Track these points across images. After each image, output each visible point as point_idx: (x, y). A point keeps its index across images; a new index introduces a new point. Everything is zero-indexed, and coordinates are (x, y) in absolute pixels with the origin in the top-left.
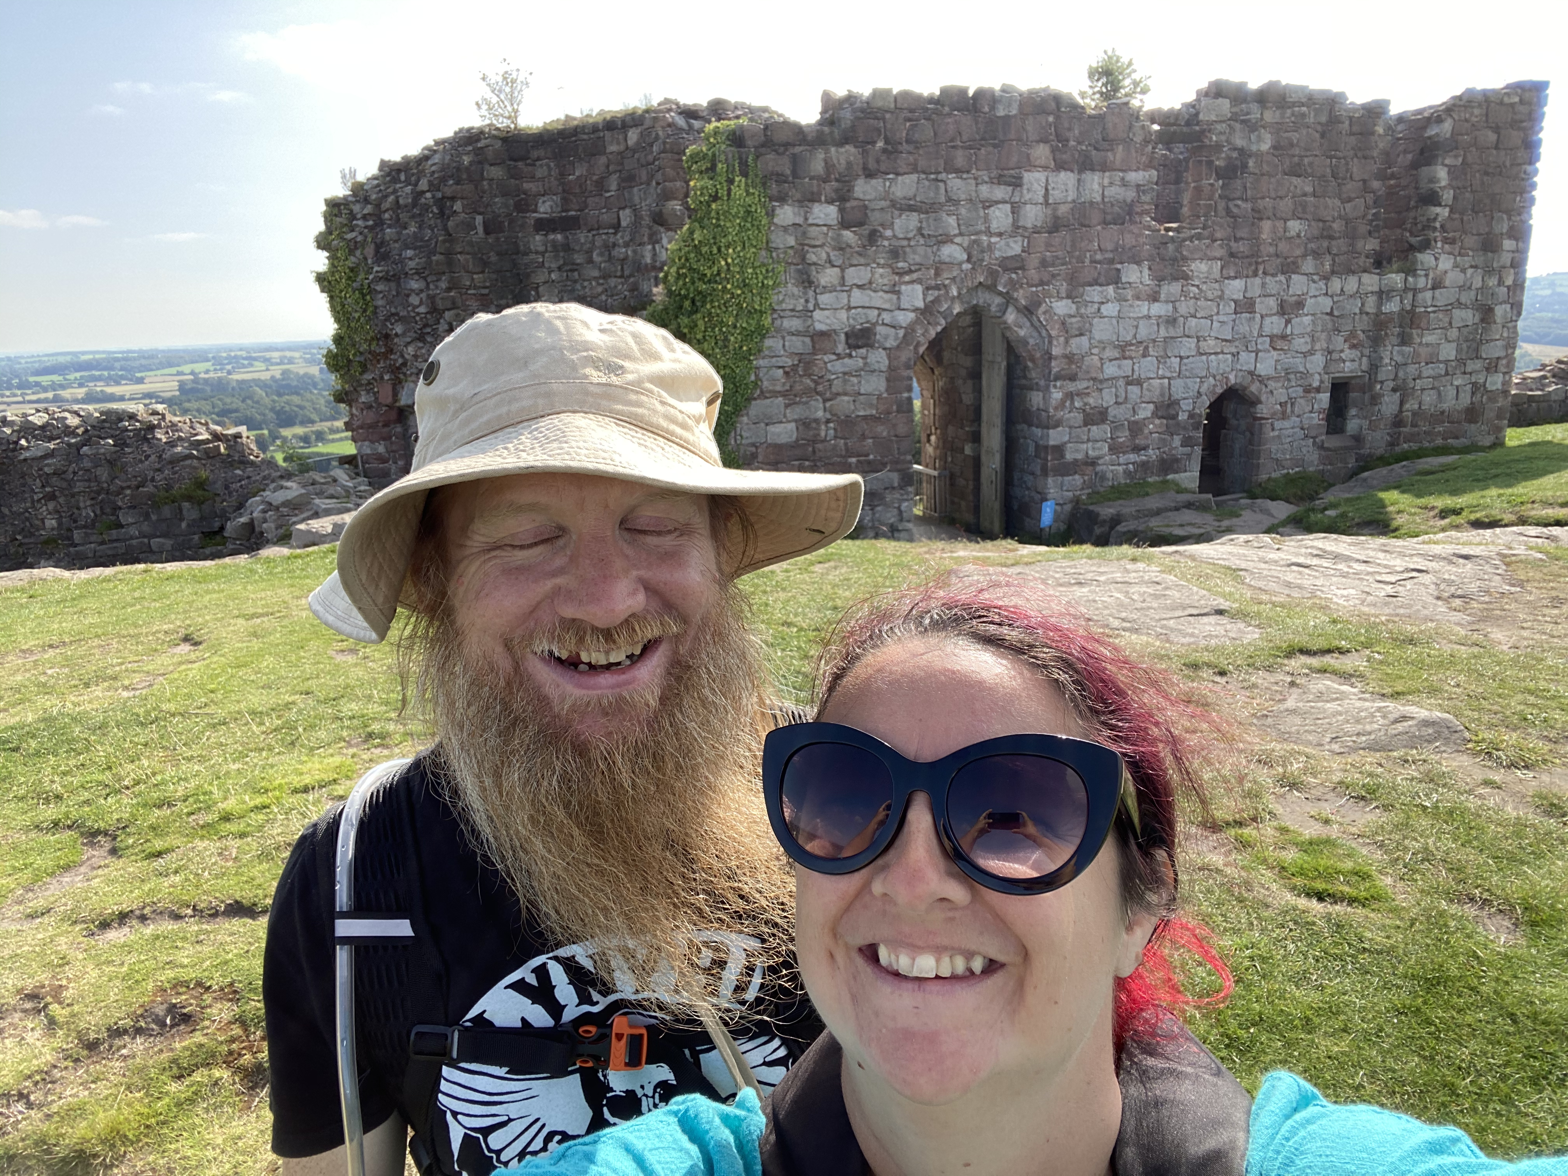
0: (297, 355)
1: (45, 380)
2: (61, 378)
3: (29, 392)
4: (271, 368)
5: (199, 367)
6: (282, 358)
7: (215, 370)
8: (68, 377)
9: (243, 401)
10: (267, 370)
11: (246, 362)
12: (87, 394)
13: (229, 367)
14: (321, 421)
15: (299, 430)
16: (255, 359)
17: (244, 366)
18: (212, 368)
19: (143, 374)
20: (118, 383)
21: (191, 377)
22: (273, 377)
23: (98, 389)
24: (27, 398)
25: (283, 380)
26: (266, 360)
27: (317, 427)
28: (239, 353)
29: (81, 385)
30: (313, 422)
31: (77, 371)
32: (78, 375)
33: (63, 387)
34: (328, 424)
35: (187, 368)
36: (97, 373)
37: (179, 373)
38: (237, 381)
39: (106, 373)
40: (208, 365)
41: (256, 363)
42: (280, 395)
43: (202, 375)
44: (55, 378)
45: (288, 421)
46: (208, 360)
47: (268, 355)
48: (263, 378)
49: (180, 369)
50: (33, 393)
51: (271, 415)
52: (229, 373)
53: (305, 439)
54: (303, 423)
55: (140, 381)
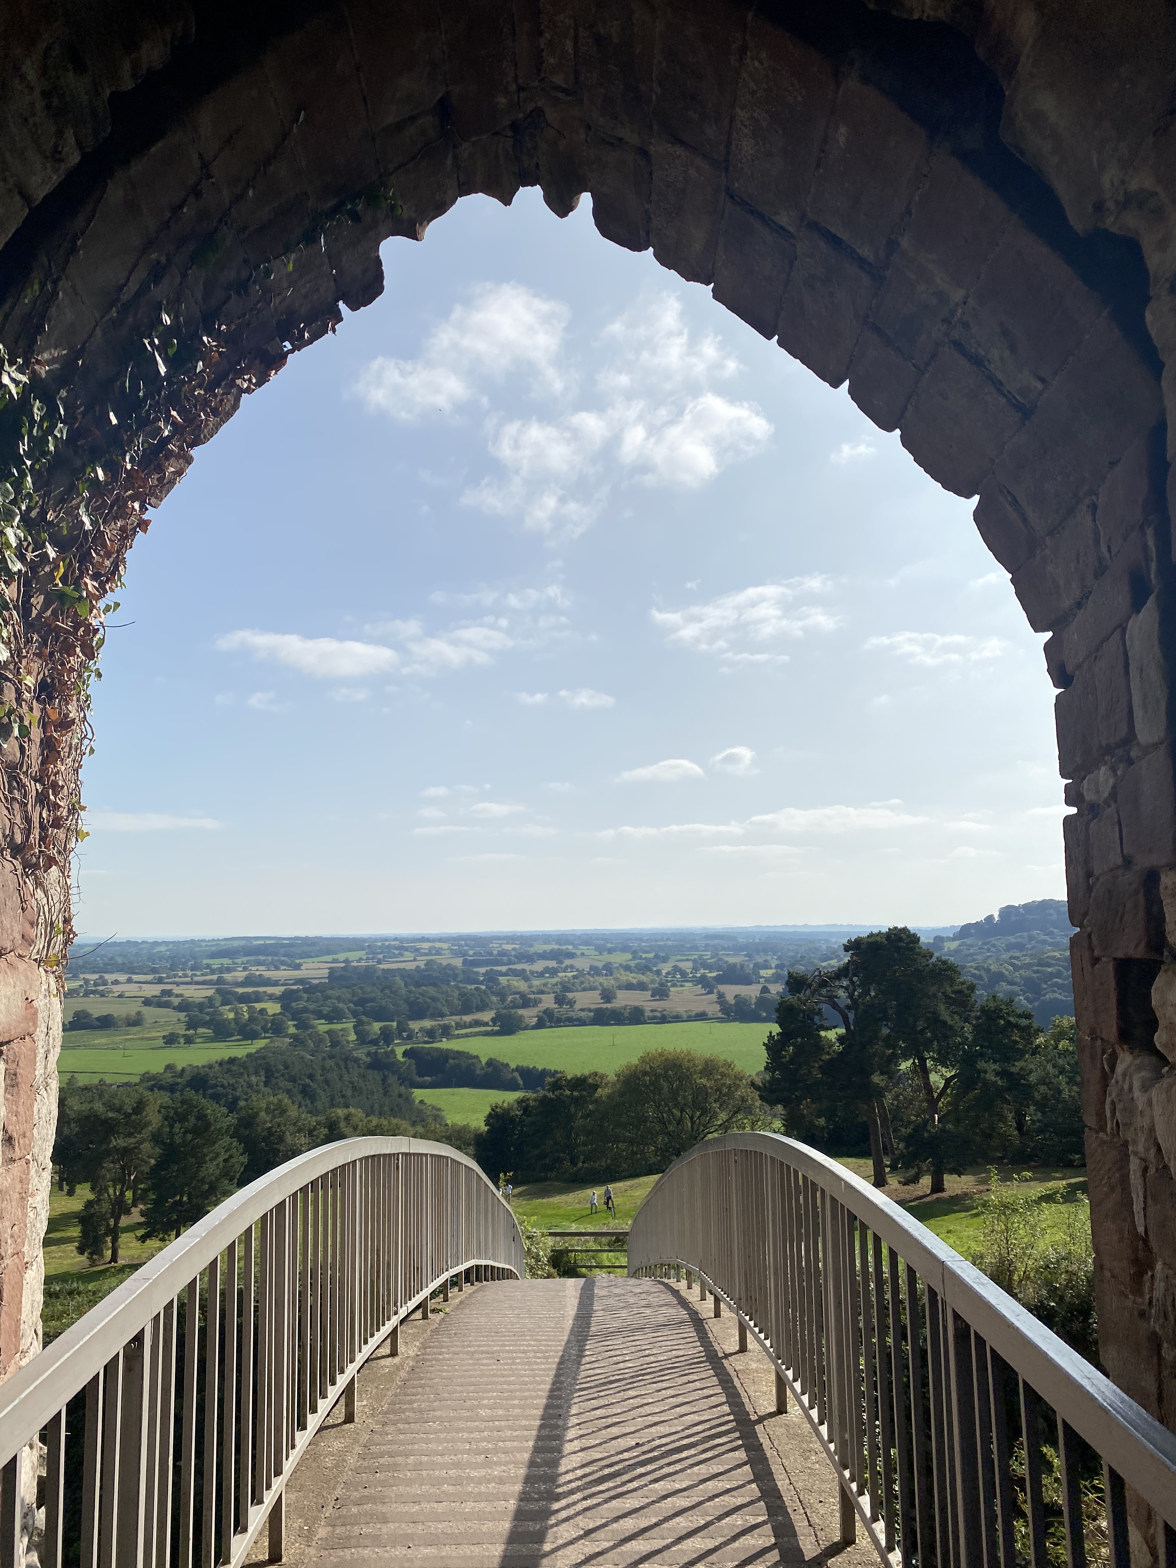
0: (445, 946)
1: (216, 963)
2: (230, 962)
3: (198, 973)
4: (418, 958)
5: (353, 956)
6: (430, 949)
7: (368, 959)
8: (236, 961)
9: (382, 991)
10: (415, 960)
11: (397, 952)
12: (246, 978)
13: (381, 956)
14: (452, 1014)
15: (428, 1024)
16: (406, 949)
17: (395, 956)
18: (365, 958)
19: (302, 961)
20: (277, 968)
21: (343, 965)
22: (418, 967)
23: (258, 973)
24: (196, 979)
25: (426, 970)
26: (417, 950)
27: (446, 1021)
28: (393, 943)
29: (245, 969)
30: (442, 1015)
31: (246, 955)
32: (245, 959)
33: (229, 970)
34: (457, 1018)
35: (342, 957)
36: (262, 958)
37: (335, 961)
38: (383, 970)
39: (270, 958)
40: (361, 954)
41: (406, 953)
42: (418, 985)
43: (355, 964)
44: (226, 961)
45: (419, 1015)
46: (364, 949)
47: (418, 945)
48: (408, 968)
49: (336, 957)
50: (202, 975)
51: (404, 1007)
52: (379, 962)
53: (431, 1034)
54: (433, 1017)
55: (298, 967)
